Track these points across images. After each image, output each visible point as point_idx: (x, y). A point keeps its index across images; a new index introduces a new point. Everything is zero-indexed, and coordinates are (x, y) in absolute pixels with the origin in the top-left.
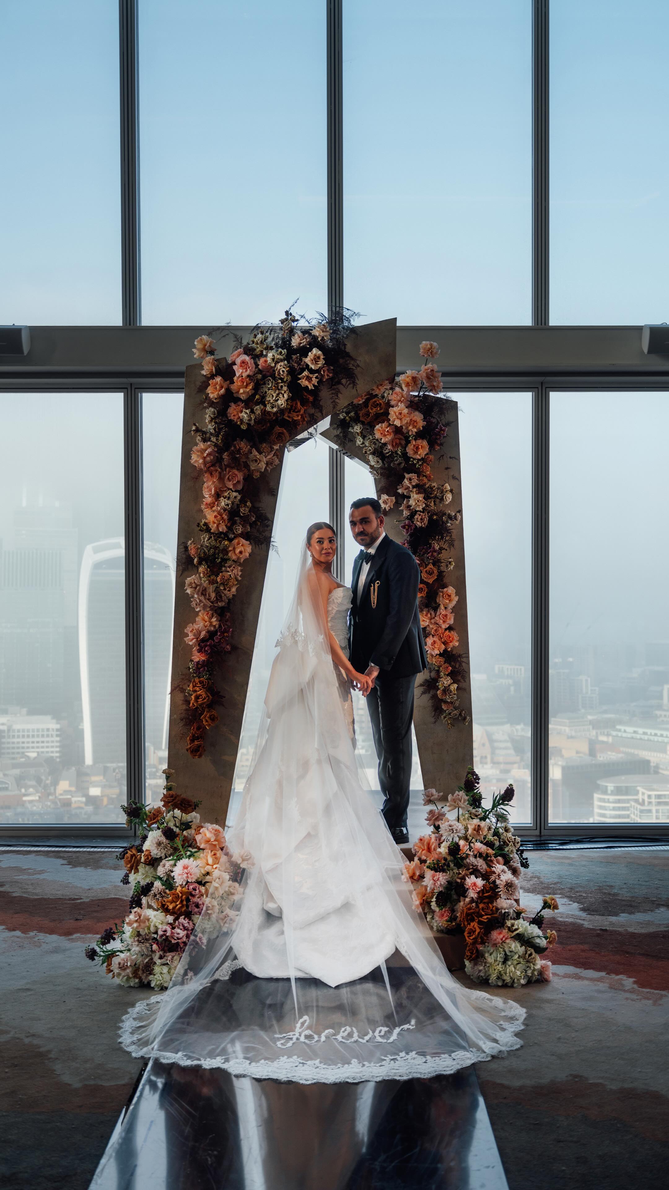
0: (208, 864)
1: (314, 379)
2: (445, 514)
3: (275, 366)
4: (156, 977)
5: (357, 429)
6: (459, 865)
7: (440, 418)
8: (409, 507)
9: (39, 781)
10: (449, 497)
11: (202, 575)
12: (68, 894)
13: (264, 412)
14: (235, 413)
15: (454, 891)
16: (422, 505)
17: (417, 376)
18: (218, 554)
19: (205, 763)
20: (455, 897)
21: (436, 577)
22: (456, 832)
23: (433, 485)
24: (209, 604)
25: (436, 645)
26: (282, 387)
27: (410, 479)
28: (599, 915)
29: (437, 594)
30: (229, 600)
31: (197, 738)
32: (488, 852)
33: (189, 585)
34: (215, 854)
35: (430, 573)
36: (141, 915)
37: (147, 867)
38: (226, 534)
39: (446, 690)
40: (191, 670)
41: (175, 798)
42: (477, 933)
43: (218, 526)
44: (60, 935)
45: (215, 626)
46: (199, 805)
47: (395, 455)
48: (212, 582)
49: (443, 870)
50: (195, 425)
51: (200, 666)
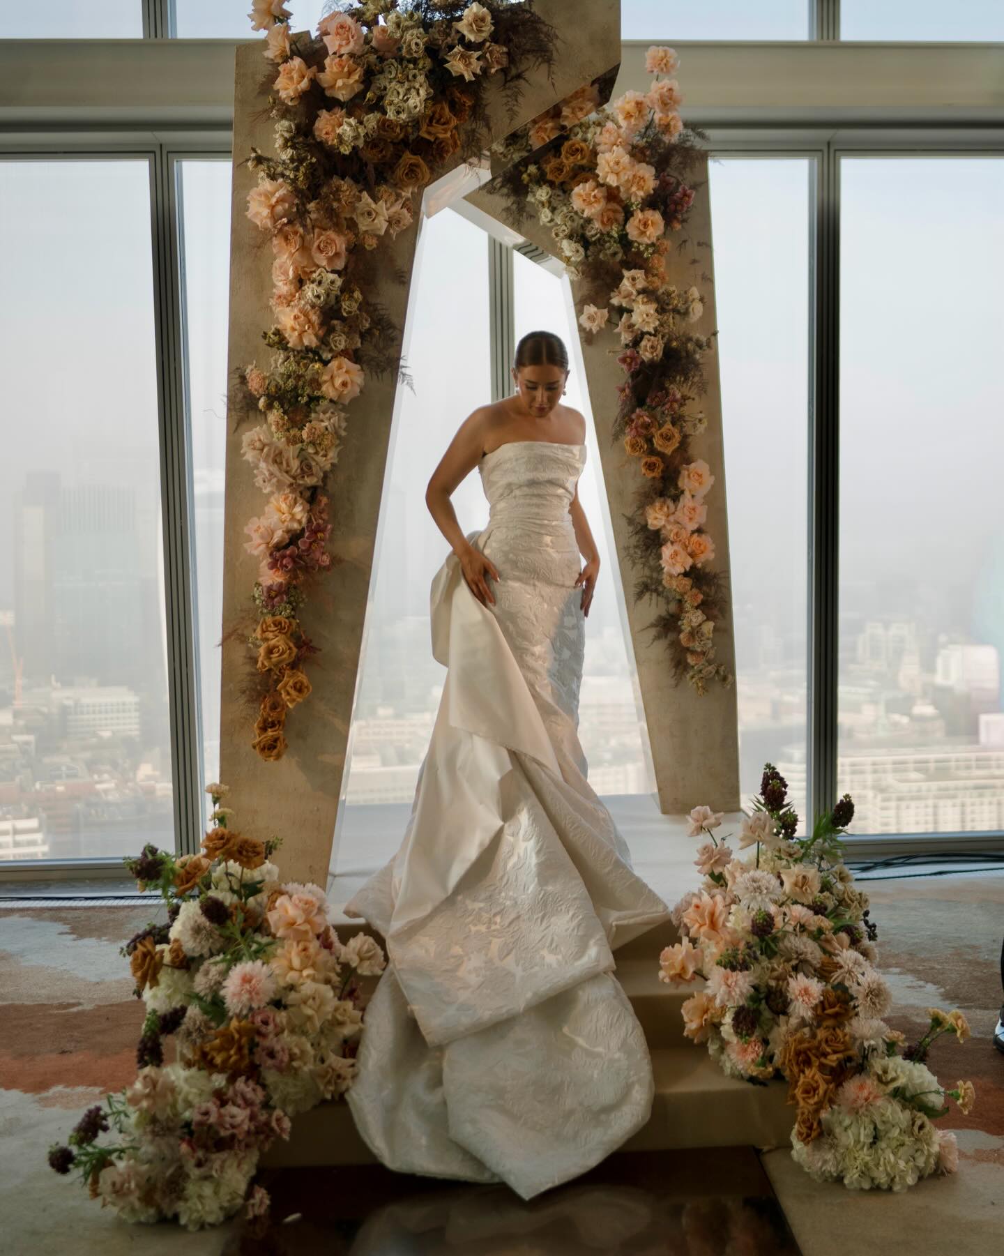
0: (292, 969)
1: (474, 61)
2: (690, 339)
3: (402, 37)
4: (189, 1204)
5: (542, 194)
6: (770, 953)
7: (681, 174)
8: (630, 326)
9: (115, 765)
10: (697, 310)
11: (274, 428)
12: (59, 994)
13: (384, 125)
14: (329, 128)
15: (763, 1002)
16: (654, 323)
17: (643, 99)
18: (303, 388)
19: (287, 770)
20: (767, 1014)
21: (677, 445)
22: (768, 893)
23: (672, 288)
24: (288, 480)
25: (678, 558)
26: (414, 76)
27: (634, 279)
28: (980, 1008)
29: (679, 473)
30: (326, 474)
31: (273, 725)
32: (822, 925)
33: (249, 445)
34: (305, 949)
35: (667, 438)
36: (157, 1082)
37: (177, 973)
38: (316, 352)
39: (695, 633)
40: (258, 602)
41: (228, 840)
42: (821, 1091)
43: (300, 336)
44: (26, 1091)
45: (300, 522)
46: (278, 846)
47: (607, 239)
48: (292, 441)
49: (744, 967)
50: (254, 150)
51: (273, 594)
